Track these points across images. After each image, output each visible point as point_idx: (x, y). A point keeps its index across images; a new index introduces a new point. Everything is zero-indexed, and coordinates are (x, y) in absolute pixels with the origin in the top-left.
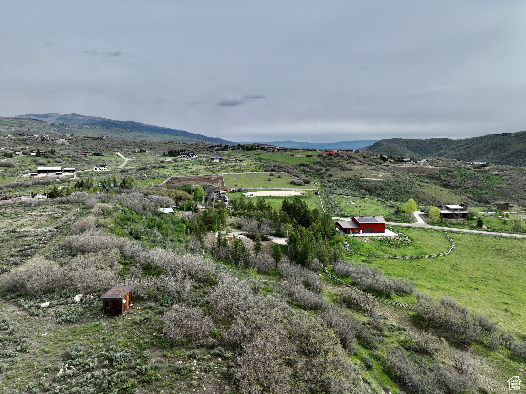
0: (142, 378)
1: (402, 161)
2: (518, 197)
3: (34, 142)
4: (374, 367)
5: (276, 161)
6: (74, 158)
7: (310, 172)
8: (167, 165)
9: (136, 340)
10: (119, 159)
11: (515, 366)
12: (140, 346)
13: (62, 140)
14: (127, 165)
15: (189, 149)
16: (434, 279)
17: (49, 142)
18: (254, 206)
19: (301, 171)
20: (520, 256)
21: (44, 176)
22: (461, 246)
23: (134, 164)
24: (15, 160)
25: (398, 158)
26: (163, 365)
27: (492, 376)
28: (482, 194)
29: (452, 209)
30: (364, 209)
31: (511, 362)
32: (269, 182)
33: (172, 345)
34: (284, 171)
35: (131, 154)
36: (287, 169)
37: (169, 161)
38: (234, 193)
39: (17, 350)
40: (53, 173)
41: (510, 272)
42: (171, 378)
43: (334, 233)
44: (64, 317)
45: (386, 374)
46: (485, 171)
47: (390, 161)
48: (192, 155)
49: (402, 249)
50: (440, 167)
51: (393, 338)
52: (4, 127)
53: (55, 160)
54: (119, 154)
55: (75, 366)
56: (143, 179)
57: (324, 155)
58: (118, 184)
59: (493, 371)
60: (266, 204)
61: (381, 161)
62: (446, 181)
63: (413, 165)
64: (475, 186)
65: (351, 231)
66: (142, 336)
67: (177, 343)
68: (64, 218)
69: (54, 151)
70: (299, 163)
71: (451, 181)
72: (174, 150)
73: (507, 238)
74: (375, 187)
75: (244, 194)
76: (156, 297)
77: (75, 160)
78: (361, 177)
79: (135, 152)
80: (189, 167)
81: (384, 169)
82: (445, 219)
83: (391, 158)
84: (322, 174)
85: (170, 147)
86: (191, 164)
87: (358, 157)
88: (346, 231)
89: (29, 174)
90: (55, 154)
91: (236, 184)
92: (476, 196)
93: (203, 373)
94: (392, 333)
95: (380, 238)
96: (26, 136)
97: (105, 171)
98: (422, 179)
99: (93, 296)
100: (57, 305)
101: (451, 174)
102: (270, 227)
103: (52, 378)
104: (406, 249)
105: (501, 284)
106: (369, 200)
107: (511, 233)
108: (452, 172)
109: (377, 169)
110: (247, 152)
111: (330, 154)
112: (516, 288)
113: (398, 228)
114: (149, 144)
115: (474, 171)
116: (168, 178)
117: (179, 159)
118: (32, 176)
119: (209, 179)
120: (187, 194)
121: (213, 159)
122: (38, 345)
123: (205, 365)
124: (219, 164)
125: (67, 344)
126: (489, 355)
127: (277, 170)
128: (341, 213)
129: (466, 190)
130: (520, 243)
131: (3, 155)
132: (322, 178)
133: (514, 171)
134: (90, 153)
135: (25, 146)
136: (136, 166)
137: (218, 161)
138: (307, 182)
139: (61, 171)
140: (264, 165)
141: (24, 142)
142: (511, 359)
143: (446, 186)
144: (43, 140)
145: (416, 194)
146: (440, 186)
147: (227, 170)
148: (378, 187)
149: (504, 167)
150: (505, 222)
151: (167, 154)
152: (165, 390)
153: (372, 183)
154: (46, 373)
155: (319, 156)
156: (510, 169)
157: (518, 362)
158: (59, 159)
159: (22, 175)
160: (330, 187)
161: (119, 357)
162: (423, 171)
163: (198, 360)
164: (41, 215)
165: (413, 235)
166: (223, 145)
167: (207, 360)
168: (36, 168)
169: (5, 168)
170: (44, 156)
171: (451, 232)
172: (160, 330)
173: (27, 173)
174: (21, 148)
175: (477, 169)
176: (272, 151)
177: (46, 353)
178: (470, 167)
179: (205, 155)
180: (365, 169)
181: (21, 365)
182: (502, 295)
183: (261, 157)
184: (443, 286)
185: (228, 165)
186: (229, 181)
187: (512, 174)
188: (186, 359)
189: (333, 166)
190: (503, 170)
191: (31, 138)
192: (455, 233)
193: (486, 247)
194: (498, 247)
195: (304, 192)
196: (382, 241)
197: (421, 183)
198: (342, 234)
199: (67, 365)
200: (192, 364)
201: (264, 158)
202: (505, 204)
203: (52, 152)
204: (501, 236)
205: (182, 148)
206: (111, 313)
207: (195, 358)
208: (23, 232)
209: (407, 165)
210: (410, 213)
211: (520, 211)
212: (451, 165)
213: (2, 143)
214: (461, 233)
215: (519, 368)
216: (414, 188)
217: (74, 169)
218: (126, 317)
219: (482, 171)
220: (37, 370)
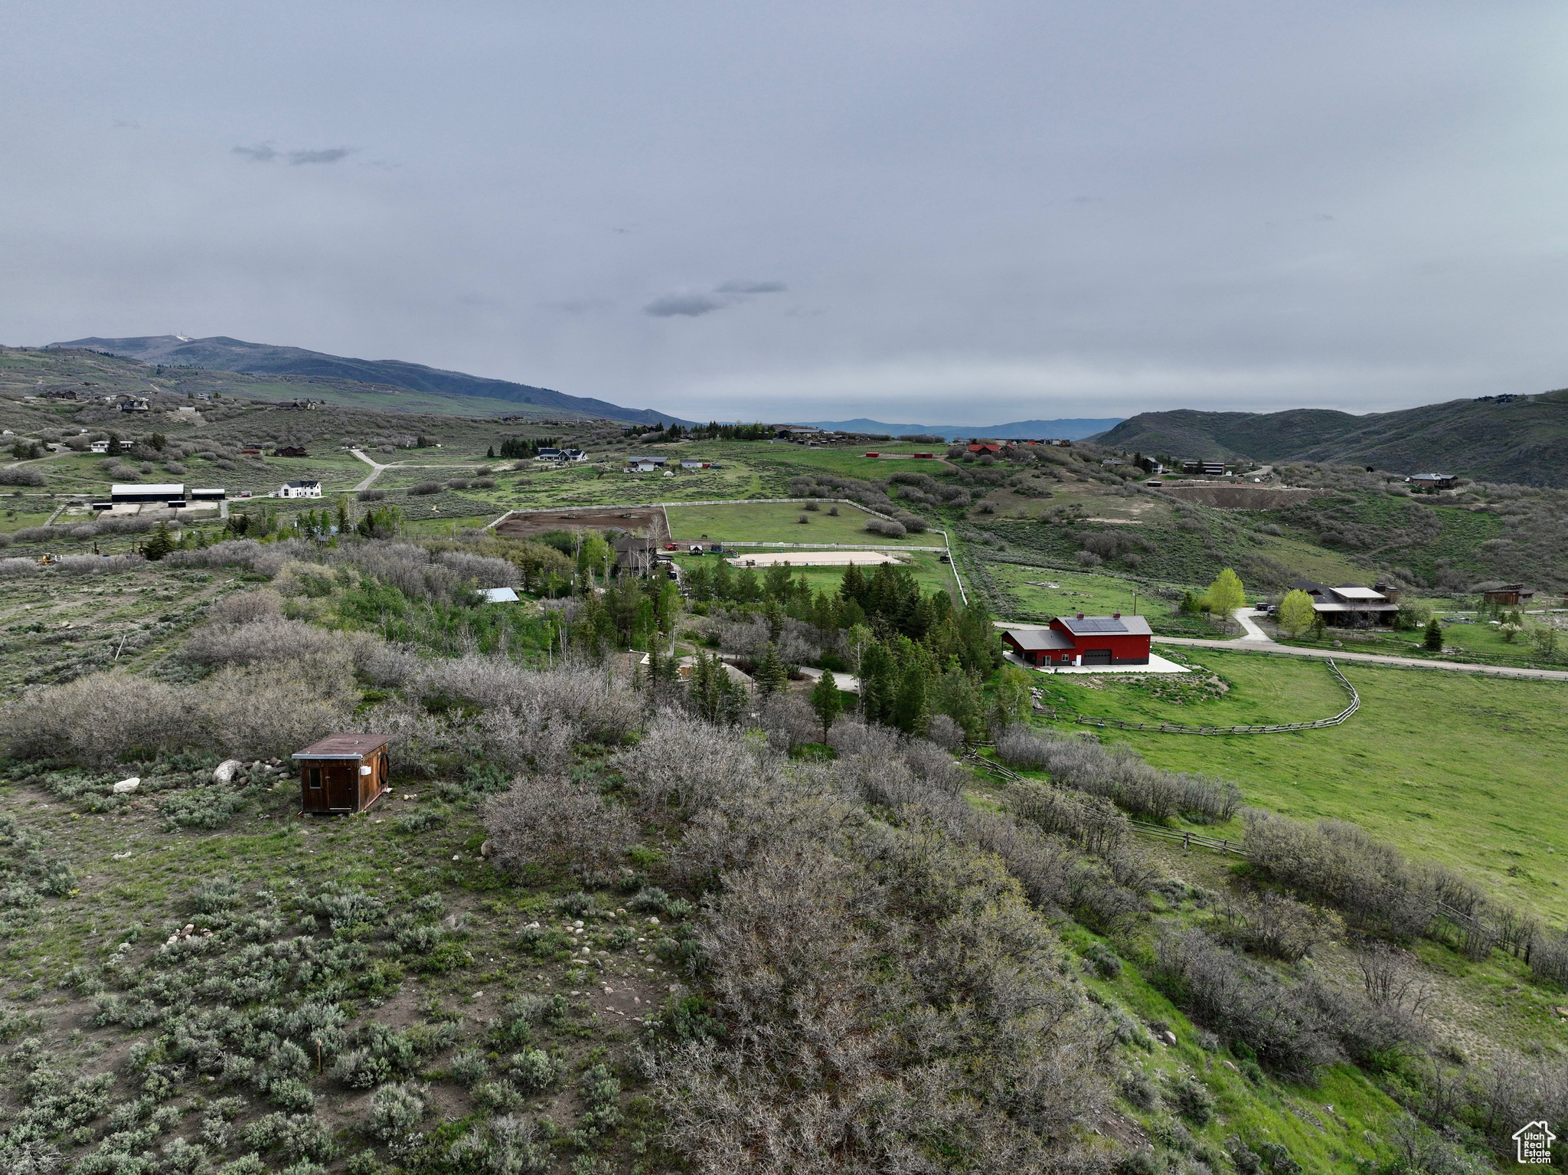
0: (417, 960)
1: (1199, 470)
2: (1547, 575)
3: (103, 414)
4: (1123, 972)
5: (825, 470)
6: (220, 461)
7: (926, 501)
8: (498, 481)
9: (402, 872)
10: (353, 466)
11: (1545, 1001)
12: (410, 884)
13: (186, 411)
14: (378, 483)
15: (565, 438)
16: (1298, 787)
17: (146, 416)
18: (758, 588)
19: (900, 498)
20: (1553, 729)
21: (130, 511)
22: (1378, 703)
23: (401, 480)
24: (46, 466)
25: (1187, 462)
26: (481, 932)
27: (1474, 1025)
28: (1439, 566)
29: (1350, 599)
30: (1086, 600)
31: (1534, 990)
32: (802, 527)
33: (511, 884)
34: (847, 497)
35: (389, 452)
36: (857, 491)
37: (505, 471)
38: (697, 557)
39: (38, 891)
40: (159, 505)
41: (1524, 771)
42: (505, 964)
43: (998, 662)
44: (183, 814)
45: (1159, 989)
46: (1449, 500)
47: (1163, 472)
48: (572, 453)
49: (1200, 708)
50: (1313, 487)
51: (1176, 915)
52: (15, 375)
53: (165, 466)
54: (357, 452)
55: (214, 929)
56: (427, 517)
57: (967, 453)
58: (353, 526)
59: (1477, 1013)
60: (794, 581)
61: (1138, 471)
62: (1330, 529)
63: (1233, 482)
64: (1419, 544)
65: (1048, 659)
66: (420, 861)
67: (525, 878)
68: (190, 600)
69: (163, 440)
70: (891, 475)
71: (1347, 530)
72: (521, 440)
73: (1515, 679)
74: (1119, 545)
75: (729, 560)
76: (462, 772)
77: (223, 467)
78: (1076, 516)
79: (404, 447)
80: (565, 487)
81: (1147, 493)
82: (1329, 628)
83: (1167, 462)
84: (960, 506)
85: (509, 432)
86: (569, 478)
87: (1070, 460)
88: (1033, 657)
89: (88, 507)
90: (165, 448)
91: (704, 532)
92: (1422, 572)
93: (603, 953)
94: (1173, 903)
95: (1136, 677)
96: (78, 398)
97: (313, 497)
98: (1259, 523)
99: (273, 765)
100: (164, 787)
101: (1346, 508)
102: (806, 641)
103: (144, 957)
104: (1213, 708)
105: (1497, 803)
106: (1102, 578)
107: (1529, 668)
108: (1349, 502)
109: (1126, 493)
110: (739, 446)
111: (984, 450)
112: (1544, 816)
113: (1189, 653)
114: (446, 424)
115: (1416, 500)
116: (501, 515)
117: (535, 465)
118: (96, 512)
119: (623, 519)
120: (559, 555)
121: (635, 464)
122: (103, 881)
123: (608, 933)
124: (653, 479)
125: (191, 878)
126: (1467, 971)
127: (827, 494)
128: (1019, 611)
129: (1391, 555)
130: (1555, 695)
131: (9, 452)
132: (962, 517)
133: (1534, 500)
134: (269, 447)
135: (75, 427)
136: (403, 484)
137: (649, 468)
138: (916, 529)
139: (182, 496)
140: (788, 479)
141: (73, 415)
142: (1533, 982)
143: (1332, 543)
144: (130, 411)
145: (1242, 566)
146: (1314, 544)
147: (677, 495)
148: (1128, 544)
149: (1506, 488)
150: (1509, 637)
151: (497, 452)
152: (486, 992)
153: (1112, 533)
154: (126, 945)
155: (953, 456)
156: (1524, 494)
157: (1553, 991)
158: (176, 463)
159: (64, 510)
160: (986, 543)
161: (349, 907)
162: (1262, 499)
163: (588, 920)
164: (119, 593)
165: (1234, 671)
166: (667, 428)
167: (616, 922)
168: (108, 488)
169: (15, 489)
170: (132, 455)
171: (1349, 663)
172: (474, 848)
173: (80, 504)
174: (63, 430)
175: (1424, 495)
176: (811, 441)
177: (127, 898)
178: (1403, 490)
179: (611, 455)
180: (1089, 491)
181: (51, 927)
182: (1502, 834)
183: (778, 458)
184: (1324, 805)
185: (680, 479)
186: (682, 524)
187: (1529, 508)
188: (552, 918)
189: (994, 483)
190: (1501, 497)
191: (94, 406)
192: (1359, 666)
193: (1454, 704)
194: (1487, 705)
195: (907, 555)
196: (1140, 686)
197: (1258, 534)
198: (1021, 667)
199: (191, 926)
200: (571, 929)
201: (790, 461)
202: (1509, 587)
203: (157, 443)
204: (1497, 676)
205: (544, 435)
206: (326, 806)
207: (578, 915)
208: (66, 628)
209: (1215, 484)
210: (1224, 613)
211: (1552, 607)
212: (1347, 483)
213: (6, 419)
214: (1378, 668)
215: (1555, 1006)
216: (1236, 547)
217: (222, 491)
218: (371, 818)
219: (1439, 502)
220: (100, 939)
